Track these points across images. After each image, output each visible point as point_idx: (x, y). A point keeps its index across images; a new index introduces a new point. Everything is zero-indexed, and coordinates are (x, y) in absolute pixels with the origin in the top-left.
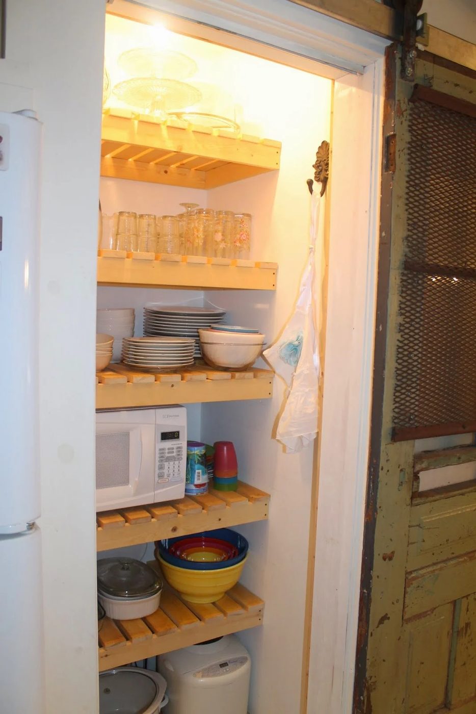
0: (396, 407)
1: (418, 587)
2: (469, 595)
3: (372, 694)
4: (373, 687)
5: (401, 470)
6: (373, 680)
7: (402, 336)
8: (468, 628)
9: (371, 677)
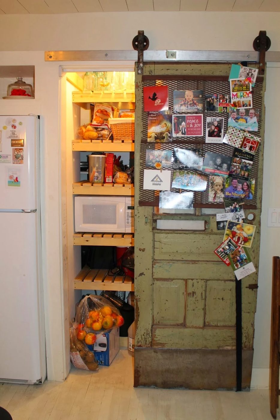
0: (141, 193)
1: (160, 266)
2: (193, 279)
3: (138, 303)
4: (139, 300)
5: (146, 217)
6: (138, 297)
7: (142, 167)
8: (195, 294)
9: (137, 296)
